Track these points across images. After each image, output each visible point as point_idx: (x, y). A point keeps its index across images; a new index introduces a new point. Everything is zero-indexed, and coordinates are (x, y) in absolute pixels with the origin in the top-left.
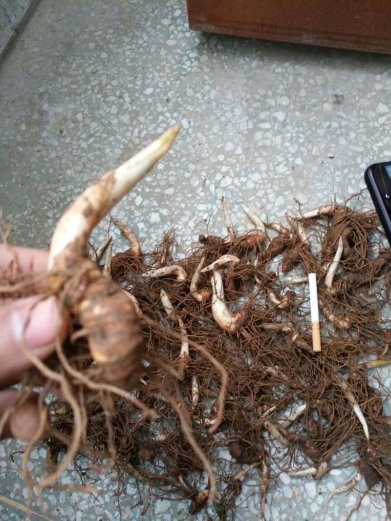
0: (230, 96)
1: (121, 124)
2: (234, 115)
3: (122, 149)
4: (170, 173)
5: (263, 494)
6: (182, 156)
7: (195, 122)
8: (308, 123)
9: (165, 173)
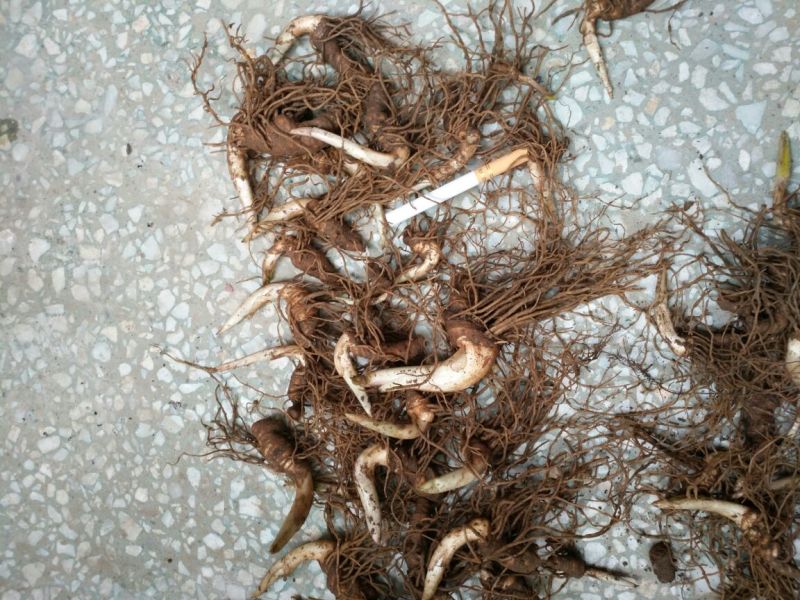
1: (45, 581)
7: (47, 423)
9: (156, 485)
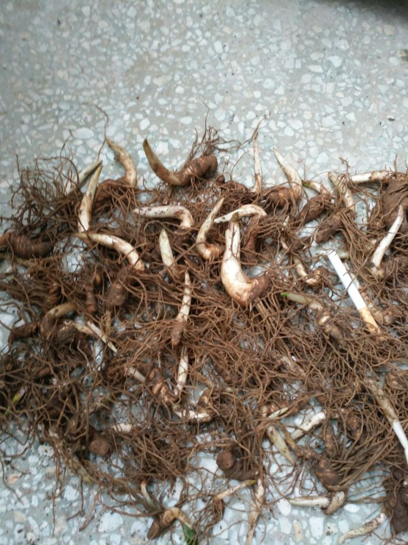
0: (278, 26)
1: (138, 31)
2: (280, 50)
3: (134, 61)
4: (191, 99)
5: (253, 524)
6: (209, 83)
7: (230, 48)
8: (369, 76)
9: (184, 98)
